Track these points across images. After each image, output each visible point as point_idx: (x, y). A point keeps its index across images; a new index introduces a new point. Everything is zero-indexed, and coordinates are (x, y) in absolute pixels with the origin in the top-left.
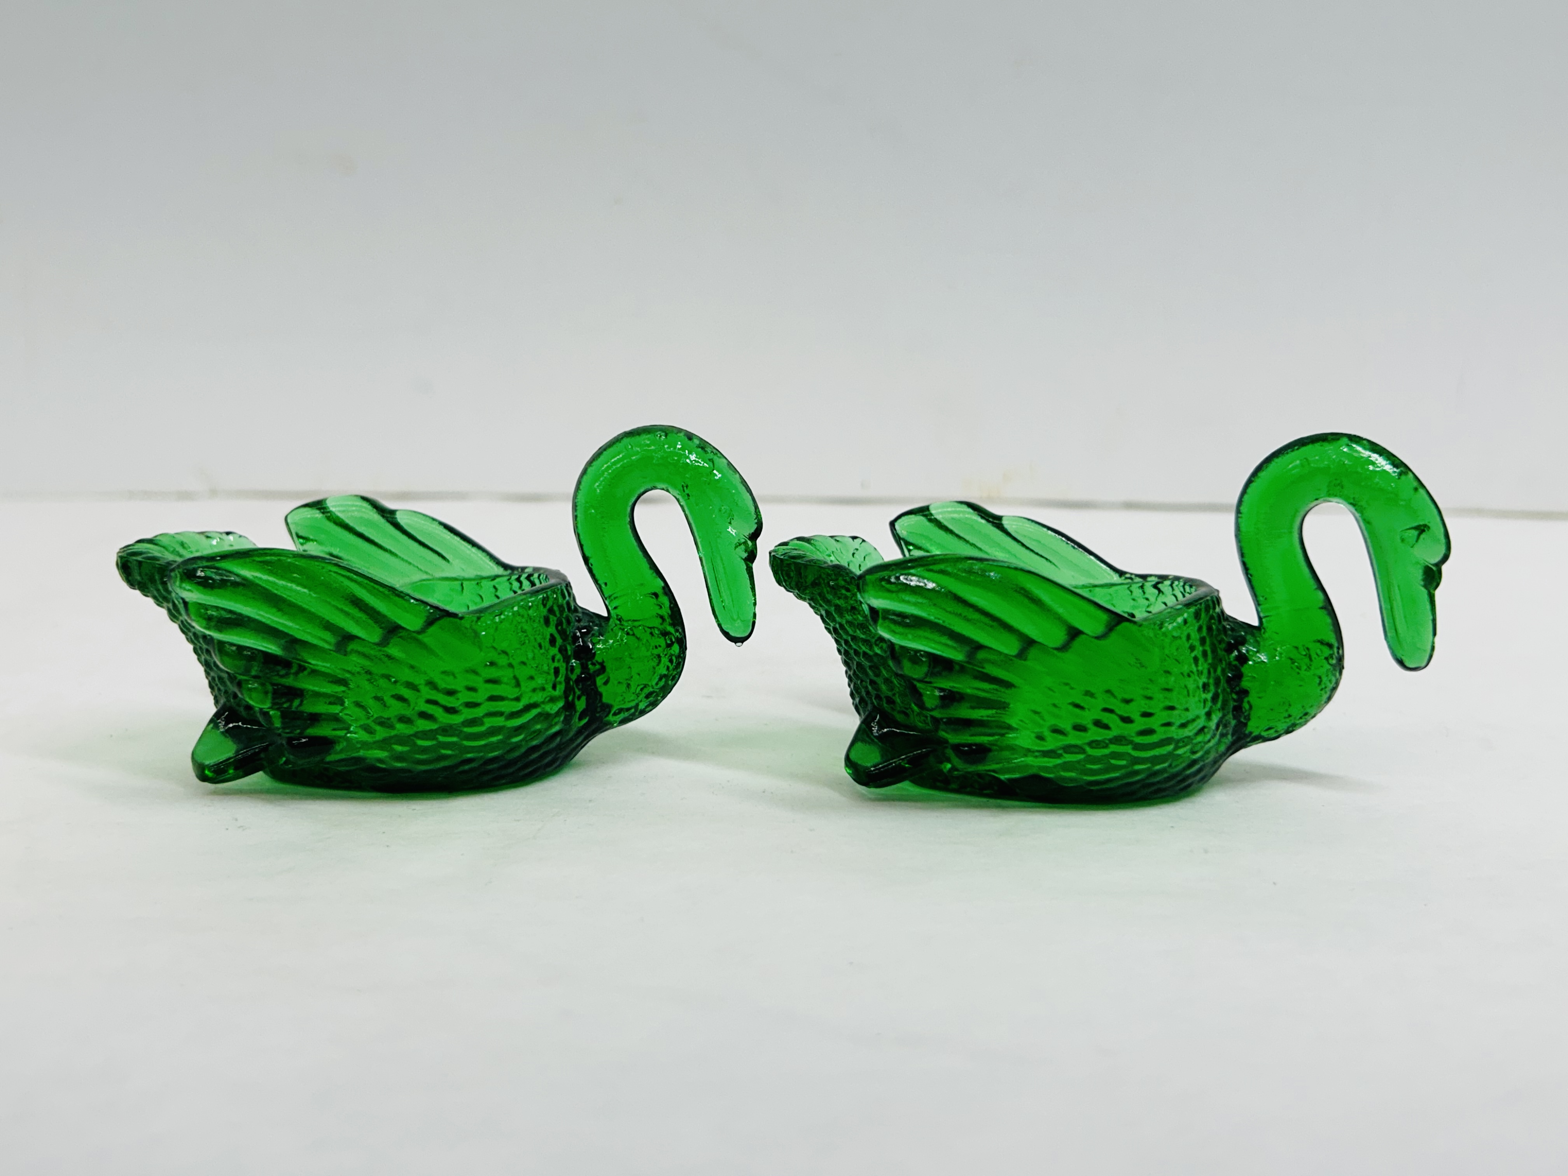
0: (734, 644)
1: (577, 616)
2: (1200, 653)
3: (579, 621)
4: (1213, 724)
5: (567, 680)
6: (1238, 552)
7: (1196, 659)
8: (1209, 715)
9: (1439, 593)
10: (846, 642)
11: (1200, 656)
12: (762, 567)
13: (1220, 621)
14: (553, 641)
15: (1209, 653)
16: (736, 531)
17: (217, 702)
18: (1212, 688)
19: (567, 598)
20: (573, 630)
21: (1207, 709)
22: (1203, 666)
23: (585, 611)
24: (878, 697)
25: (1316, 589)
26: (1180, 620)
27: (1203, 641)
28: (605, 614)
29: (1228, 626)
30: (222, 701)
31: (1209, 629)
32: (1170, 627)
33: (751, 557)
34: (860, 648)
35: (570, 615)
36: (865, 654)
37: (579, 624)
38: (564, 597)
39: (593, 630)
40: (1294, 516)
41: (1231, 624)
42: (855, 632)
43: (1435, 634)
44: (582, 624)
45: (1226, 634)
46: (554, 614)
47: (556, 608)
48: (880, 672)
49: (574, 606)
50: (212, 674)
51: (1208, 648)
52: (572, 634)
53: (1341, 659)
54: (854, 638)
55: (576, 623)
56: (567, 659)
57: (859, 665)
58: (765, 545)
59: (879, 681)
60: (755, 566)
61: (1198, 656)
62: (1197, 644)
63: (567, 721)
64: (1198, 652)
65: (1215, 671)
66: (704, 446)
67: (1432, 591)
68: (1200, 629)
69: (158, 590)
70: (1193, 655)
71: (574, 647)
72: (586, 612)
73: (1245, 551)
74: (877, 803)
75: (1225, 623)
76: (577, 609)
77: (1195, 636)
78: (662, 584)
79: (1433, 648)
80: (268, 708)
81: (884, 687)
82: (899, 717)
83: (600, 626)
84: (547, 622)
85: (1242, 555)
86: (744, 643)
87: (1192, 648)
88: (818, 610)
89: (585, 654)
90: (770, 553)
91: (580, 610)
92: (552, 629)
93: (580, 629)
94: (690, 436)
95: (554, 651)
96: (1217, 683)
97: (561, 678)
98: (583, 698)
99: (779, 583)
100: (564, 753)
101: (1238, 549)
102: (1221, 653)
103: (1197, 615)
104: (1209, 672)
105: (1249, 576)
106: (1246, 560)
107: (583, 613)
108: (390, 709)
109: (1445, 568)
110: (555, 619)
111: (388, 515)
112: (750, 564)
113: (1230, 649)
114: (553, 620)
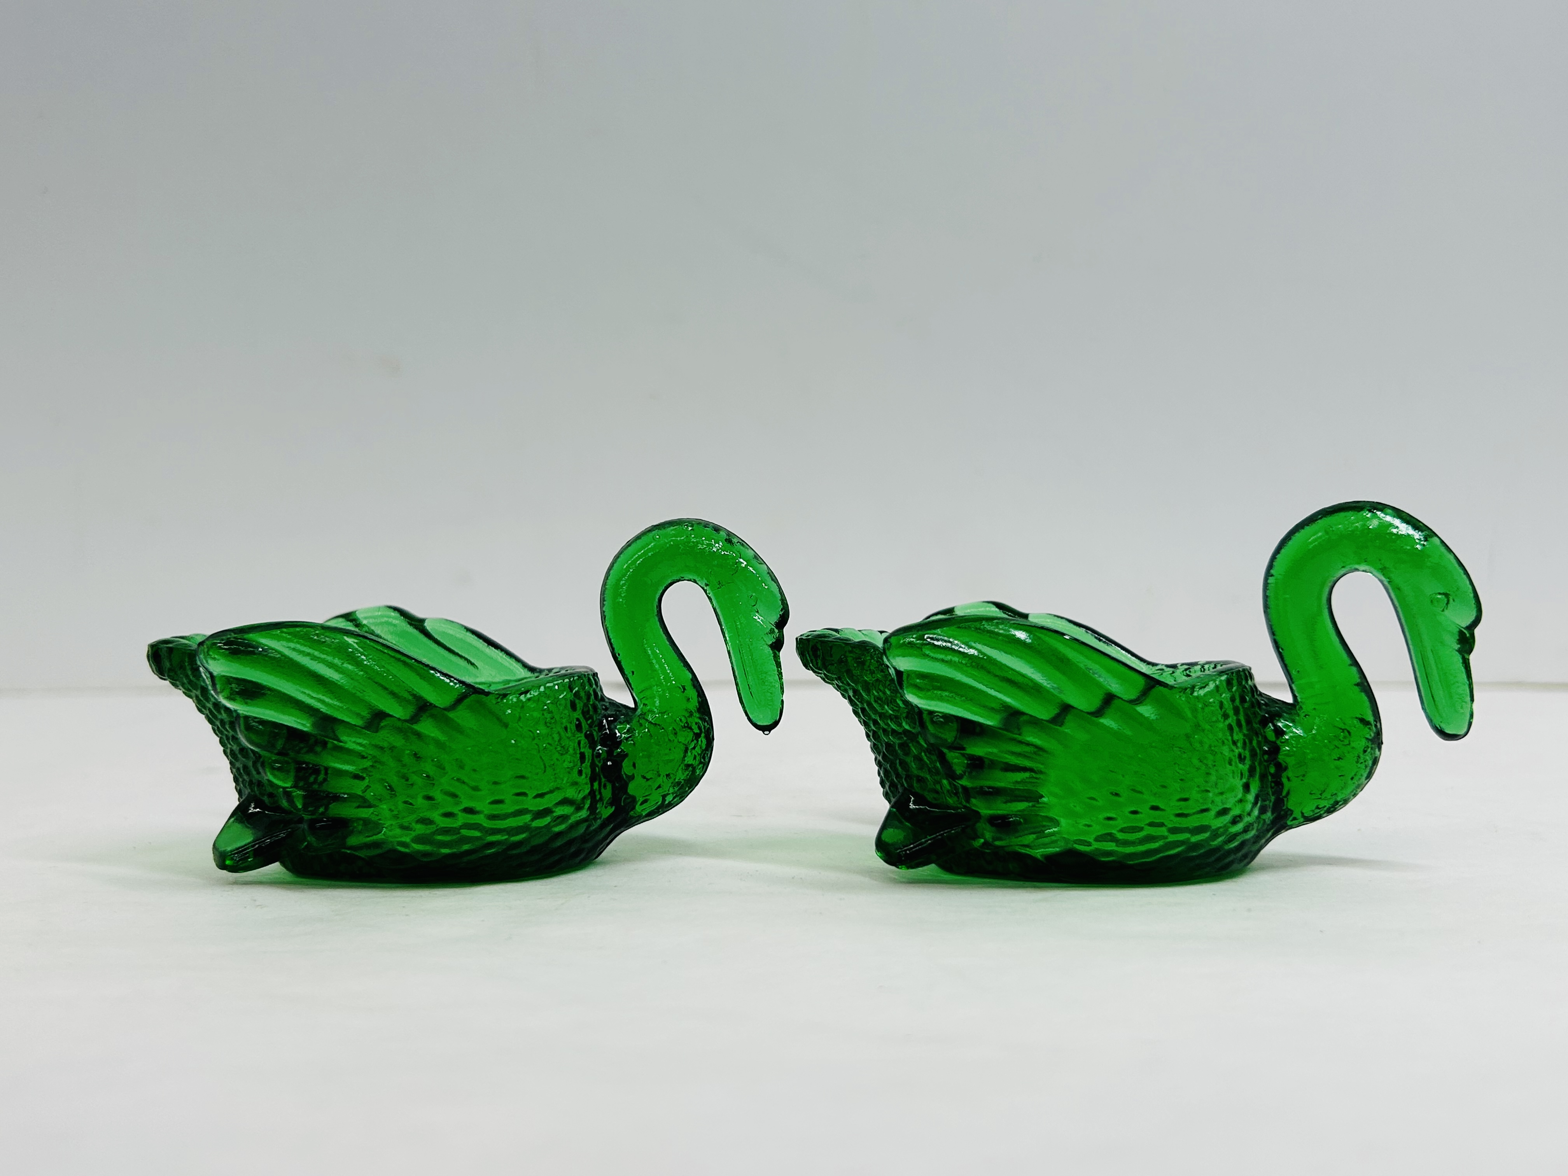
0: (761, 732)
1: (604, 705)
2: (1235, 722)
3: (606, 709)
4: (1251, 797)
5: (593, 766)
6: (1268, 629)
7: (1230, 728)
8: (1247, 787)
9: (1473, 658)
10: (875, 722)
11: (1234, 725)
12: (789, 654)
13: (1253, 696)
14: (579, 727)
15: (1244, 723)
16: (765, 619)
17: (240, 792)
18: (1248, 762)
19: (594, 686)
20: (600, 717)
21: (1244, 780)
22: (1238, 736)
23: (612, 701)
24: (909, 777)
25: (1351, 665)
26: (1212, 686)
27: (1236, 711)
28: (632, 705)
29: (1262, 702)
30: (247, 791)
31: (1243, 700)
32: (1202, 692)
33: (778, 645)
34: (889, 725)
35: (597, 702)
36: (893, 731)
37: (605, 713)
38: (591, 685)
39: (620, 718)
40: (1323, 584)
41: (1265, 700)
42: (883, 708)
43: (1472, 700)
44: (609, 712)
45: (1260, 708)
46: (580, 698)
47: (582, 694)
48: (909, 749)
49: (601, 695)
50: (238, 765)
51: (1242, 718)
52: (598, 721)
53: (1379, 733)
54: (881, 715)
55: (603, 711)
56: (593, 746)
57: (888, 745)
58: (792, 633)
59: (909, 760)
60: (782, 654)
61: (1232, 724)
62: (1231, 712)
63: (593, 809)
64: (1232, 720)
65: (1251, 742)
66: (730, 538)
67: (1466, 656)
68: (1233, 700)
69: (187, 676)
70: (1227, 722)
71: (600, 734)
72: (613, 703)
73: (1275, 628)
74: (907, 885)
75: (1259, 698)
76: (603, 698)
77: (1228, 705)
78: (690, 676)
79: (1472, 716)
80: (291, 787)
81: (913, 766)
82: (929, 797)
83: (626, 715)
84: (573, 706)
85: (1272, 633)
86: (772, 731)
87: (1226, 716)
88: (846, 691)
89: (611, 741)
90: (797, 639)
91: (607, 700)
92: (578, 714)
93: (606, 717)
94: (717, 529)
95: (581, 737)
96: (1253, 754)
97: (587, 763)
98: (609, 786)
99: (806, 665)
100: (589, 845)
101: (1267, 626)
102: (1256, 726)
103: (1229, 682)
104: (1245, 743)
105: (1281, 650)
106: (1277, 638)
107: (610, 703)
108: (414, 787)
109: (1477, 631)
110: (582, 704)
111: (417, 624)
112: (777, 652)
113: (1264, 722)
114: (579, 705)
